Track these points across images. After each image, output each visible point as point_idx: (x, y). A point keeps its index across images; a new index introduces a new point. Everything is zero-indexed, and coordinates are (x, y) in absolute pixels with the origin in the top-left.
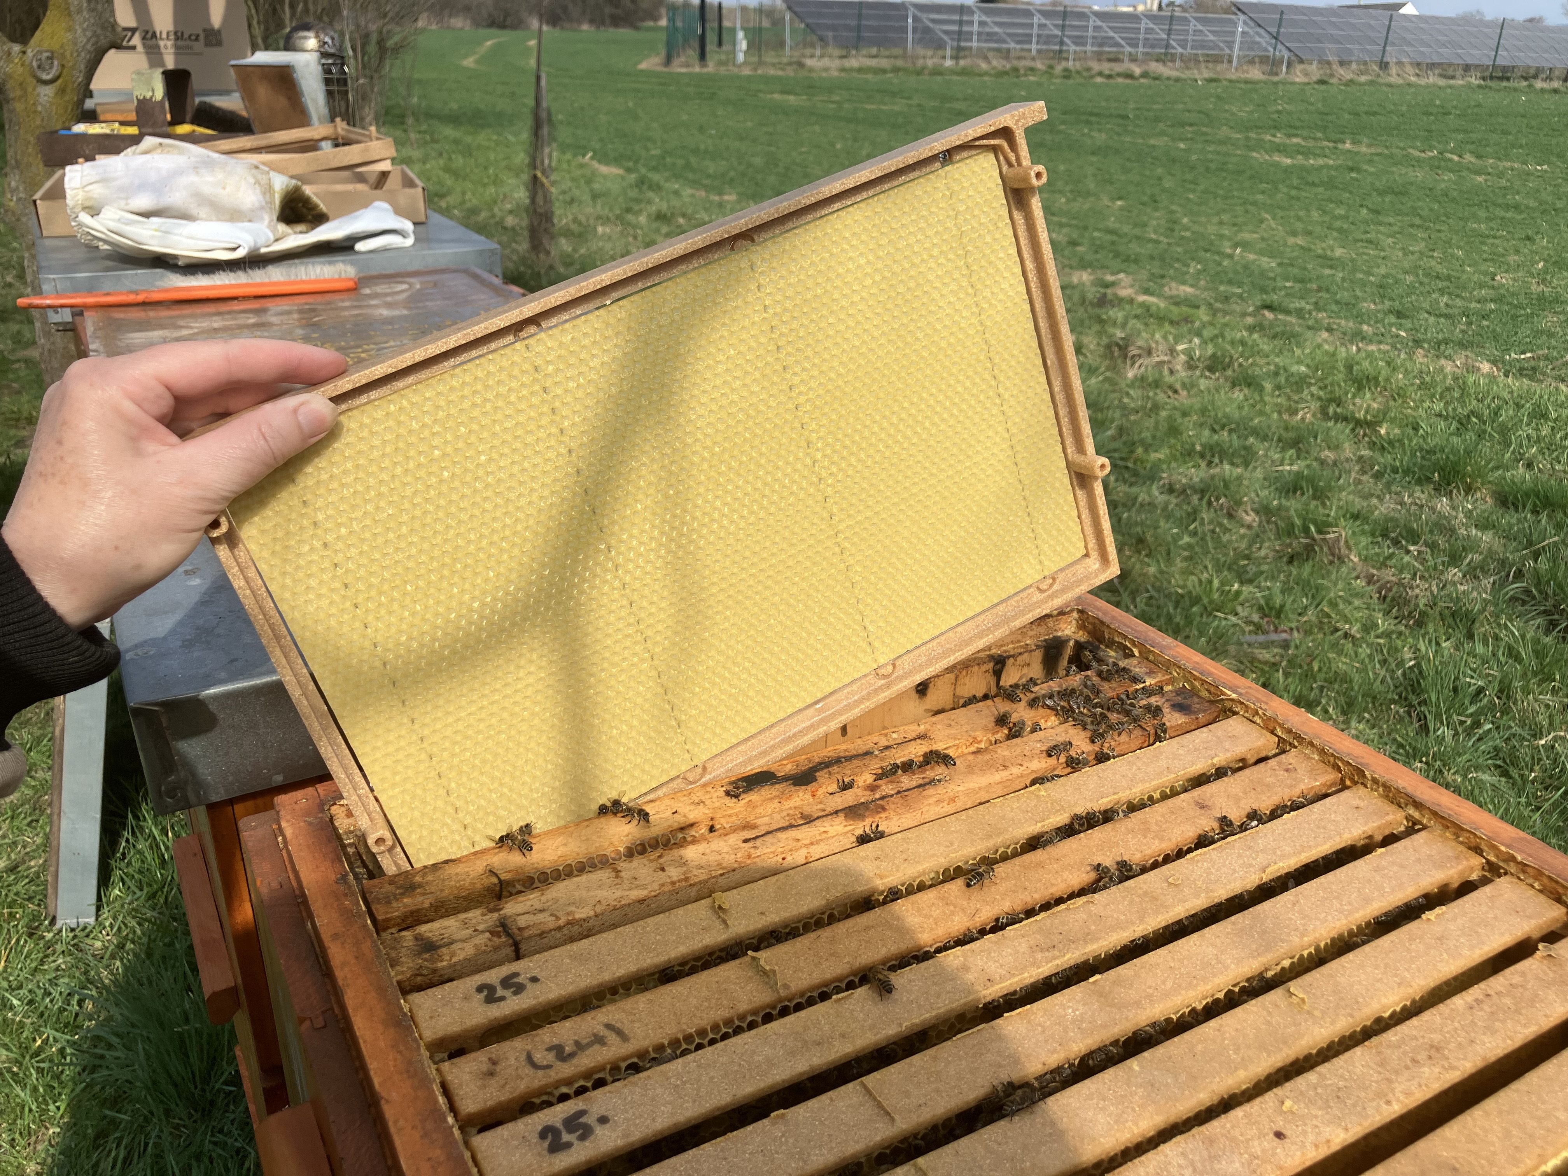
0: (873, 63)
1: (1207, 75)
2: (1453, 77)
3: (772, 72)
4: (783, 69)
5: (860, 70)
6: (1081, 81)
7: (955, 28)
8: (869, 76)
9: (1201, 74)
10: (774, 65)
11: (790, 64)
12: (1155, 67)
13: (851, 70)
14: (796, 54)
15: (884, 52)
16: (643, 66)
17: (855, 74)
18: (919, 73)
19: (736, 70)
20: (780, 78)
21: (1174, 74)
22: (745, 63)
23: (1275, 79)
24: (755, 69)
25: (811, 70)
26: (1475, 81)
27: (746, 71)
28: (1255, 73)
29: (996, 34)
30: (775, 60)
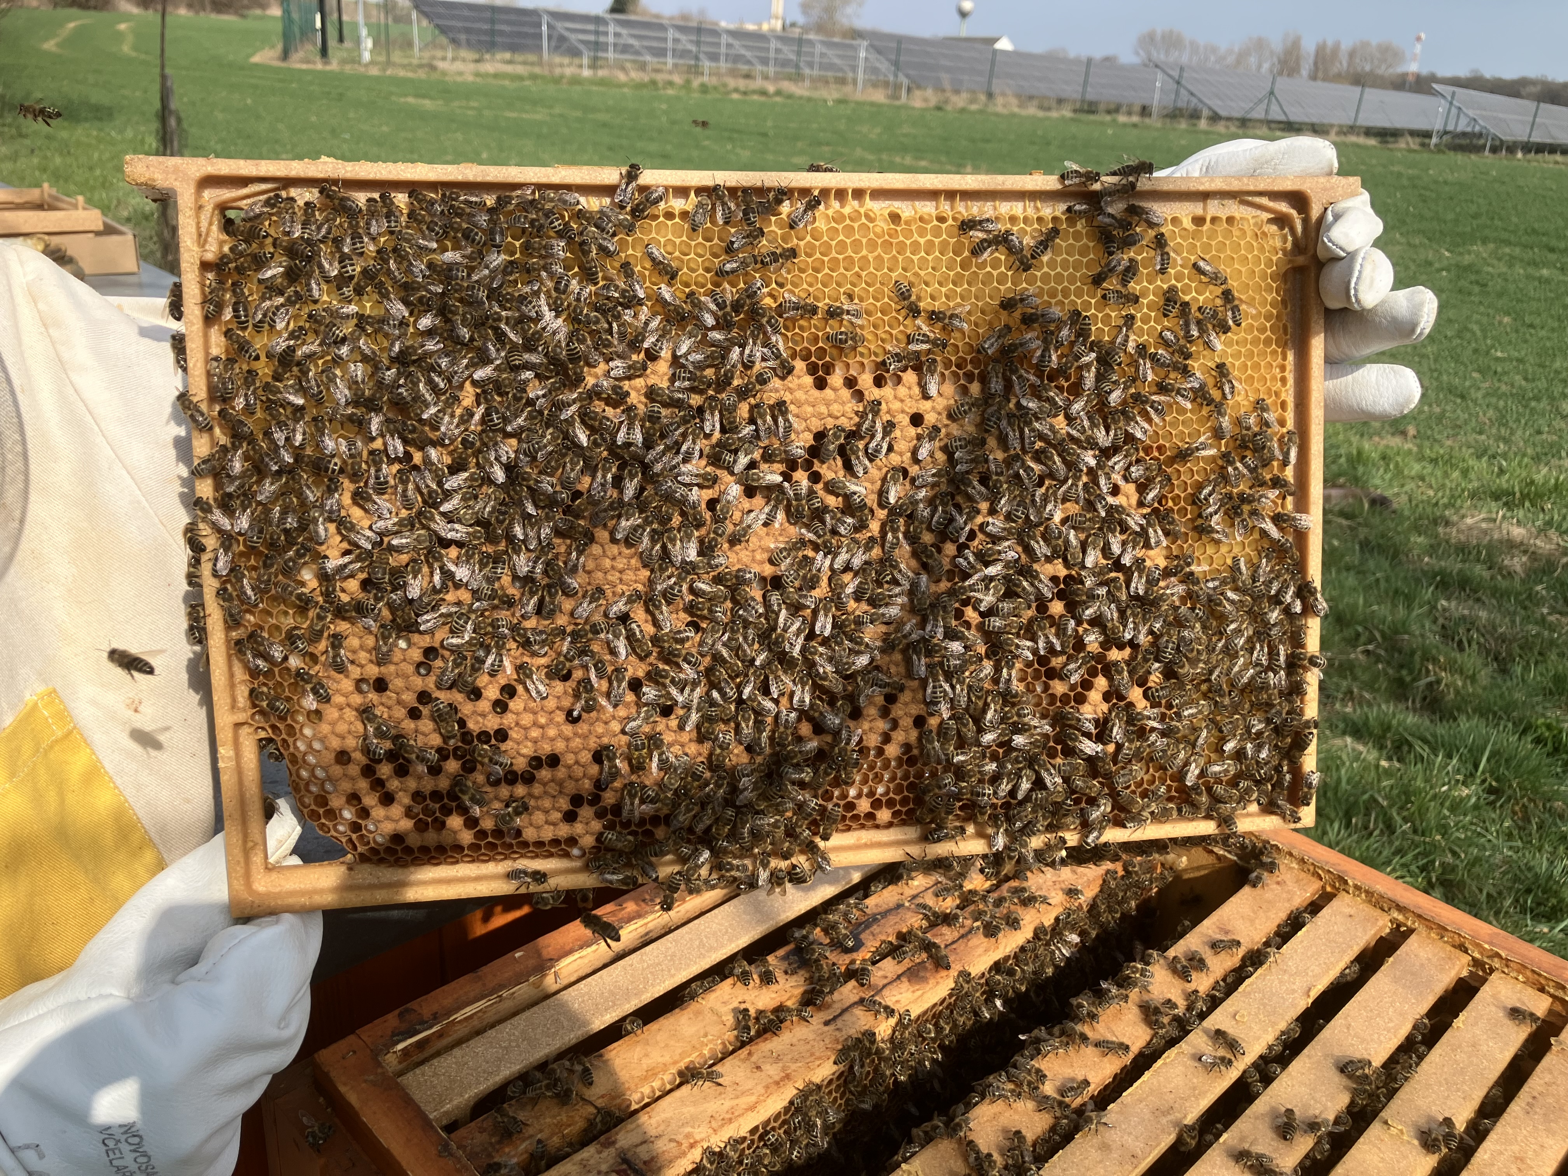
0: (509, 69)
1: (836, 95)
2: (1049, 109)
3: (402, 73)
4: (415, 72)
5: (496, 76)
6: (718, 96)
7: (592, 38)
8: (507, 83)
9: (830, 94)
10: (404, 66)
11: (421, 66)
12: (788, 86)
13: (486, 75)
14: (427, 55)
15: (519, 57)
16: (256, 59)
17: (490, 80)
18: (558, 80)
19: (362, 69)
20: (411, 81)
21: (806, 93)
22: (372, 63)
23: (897, 103)
24: (384, 70)
25: (444, 73)
26: (1067, 113)
27: (374, 71)
28: (879, 96)
29: (632, 46)
30: (406, 61)
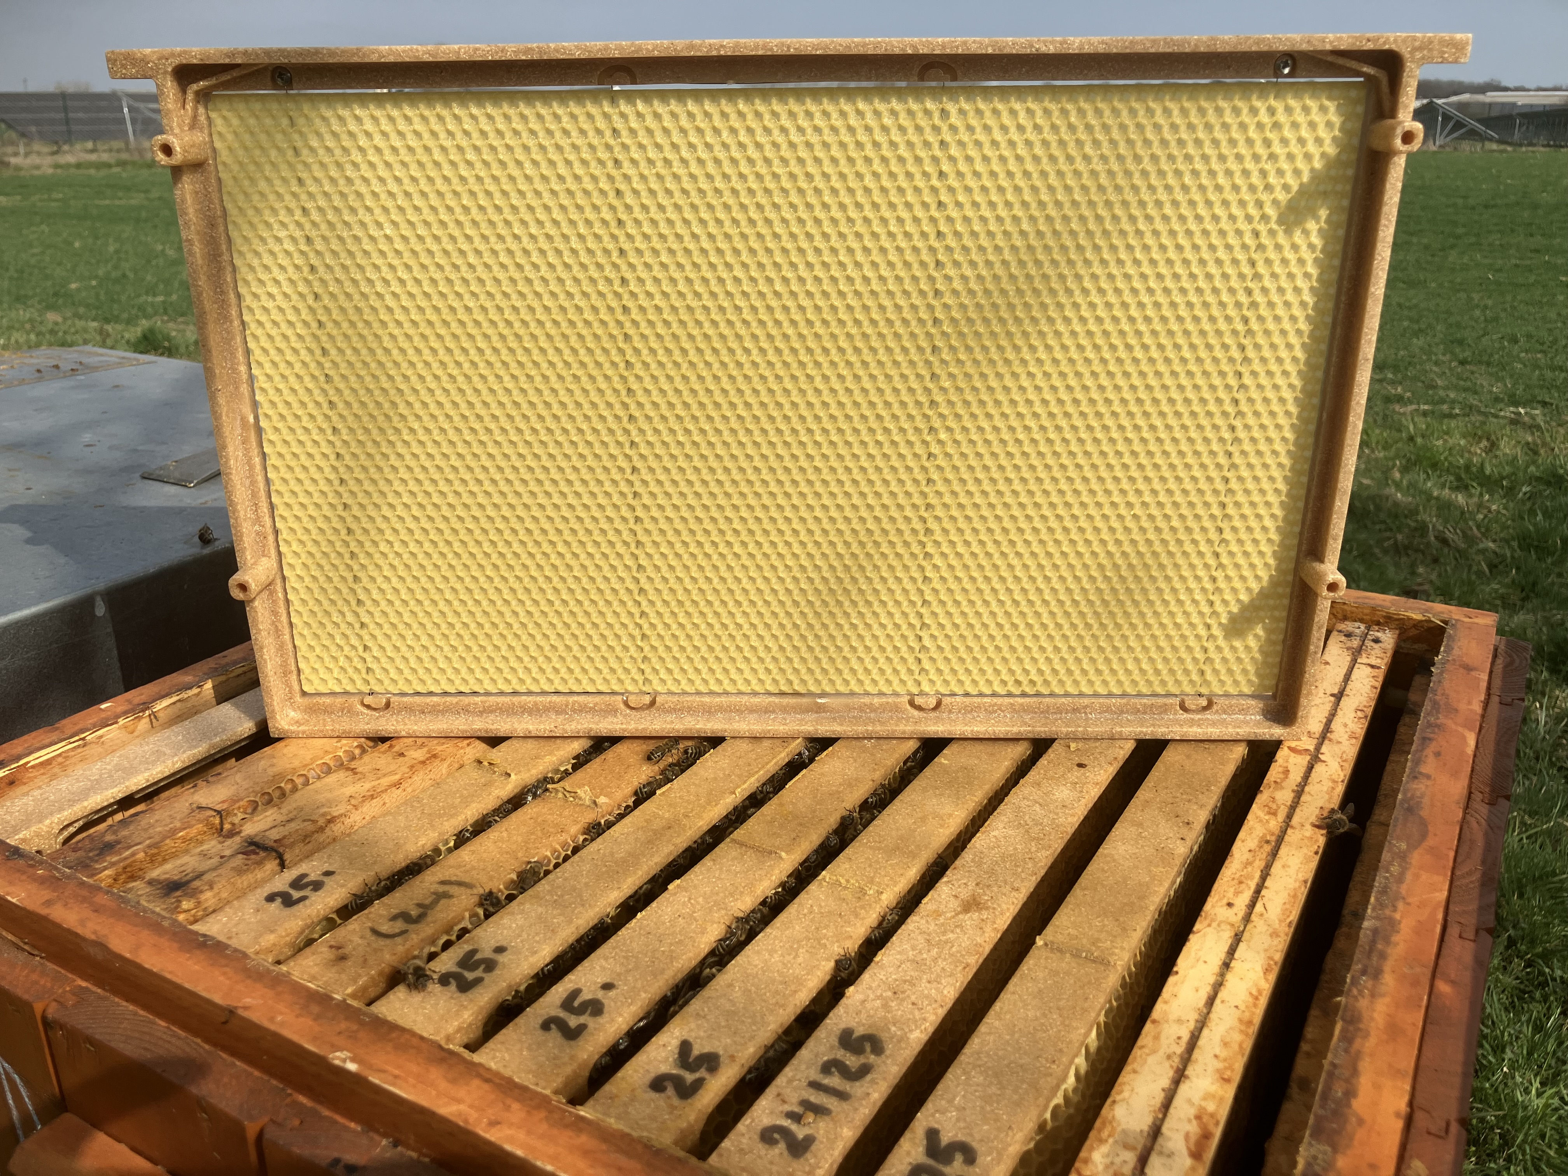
0: (93, 157)
5: (78, 166)
8: (92, 172)
13: (68, 166)
15: (100, 146)
17: (73, 171)
25: (18, 168)
